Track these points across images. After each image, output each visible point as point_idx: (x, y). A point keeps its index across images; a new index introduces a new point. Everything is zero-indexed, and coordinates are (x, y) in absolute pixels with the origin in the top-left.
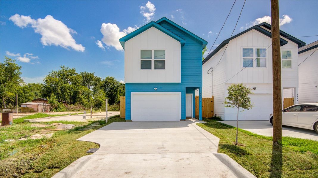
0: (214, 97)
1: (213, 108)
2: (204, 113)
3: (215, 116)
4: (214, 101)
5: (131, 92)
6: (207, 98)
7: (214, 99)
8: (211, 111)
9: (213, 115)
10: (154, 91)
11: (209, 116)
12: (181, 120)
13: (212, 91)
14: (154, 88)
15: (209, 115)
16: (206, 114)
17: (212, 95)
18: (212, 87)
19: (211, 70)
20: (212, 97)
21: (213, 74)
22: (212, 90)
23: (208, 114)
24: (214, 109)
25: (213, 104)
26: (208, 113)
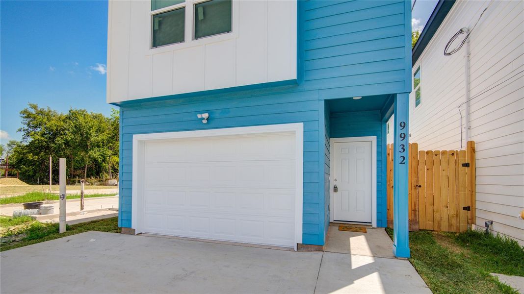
0: (477, 147)
1: (473, 192)
2: (430, 210)
3: (487, 233)
4: (479, 163)
5: (134, 135)
6: (444, 153)
7: (478, 155)
8: (462, 205)
9: (472, 220)
10: (198, 125)
11: (450, 225)
12: (300, 247)
13: (469, 121)
14: (199, 116)
15: (453, 221)
16: (437, 216)
17: (467, 138)
18: (469, 106)
19: (462, 37)
20: (464, 148)
21: (469, 55)
22: (464, 121)
23: (445, 218)
24: (478, 197)
25: (473, 178)
26: (445, 214)
